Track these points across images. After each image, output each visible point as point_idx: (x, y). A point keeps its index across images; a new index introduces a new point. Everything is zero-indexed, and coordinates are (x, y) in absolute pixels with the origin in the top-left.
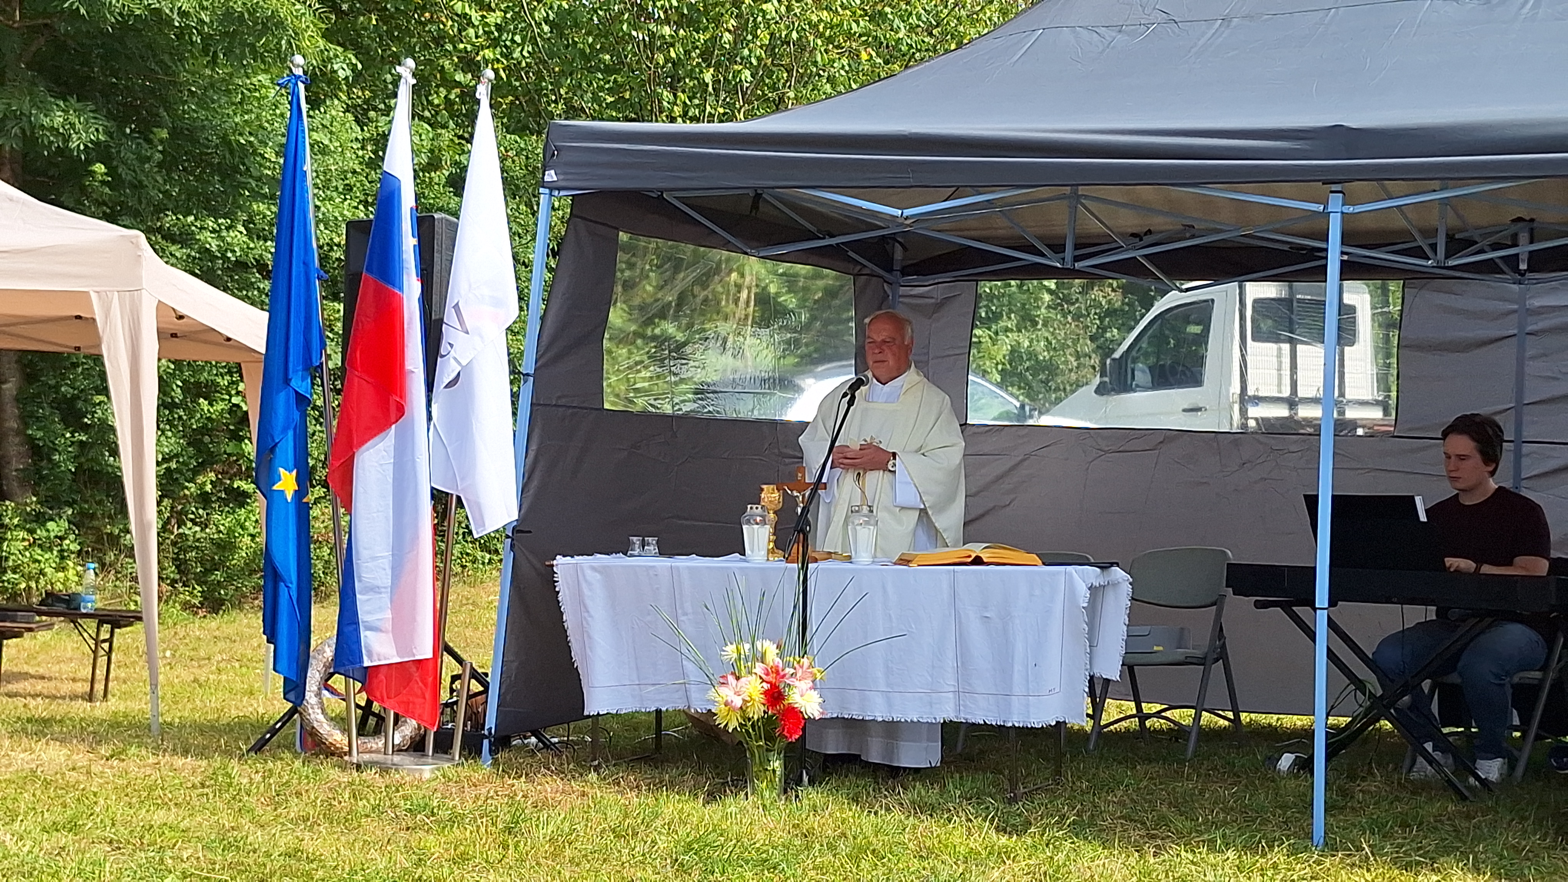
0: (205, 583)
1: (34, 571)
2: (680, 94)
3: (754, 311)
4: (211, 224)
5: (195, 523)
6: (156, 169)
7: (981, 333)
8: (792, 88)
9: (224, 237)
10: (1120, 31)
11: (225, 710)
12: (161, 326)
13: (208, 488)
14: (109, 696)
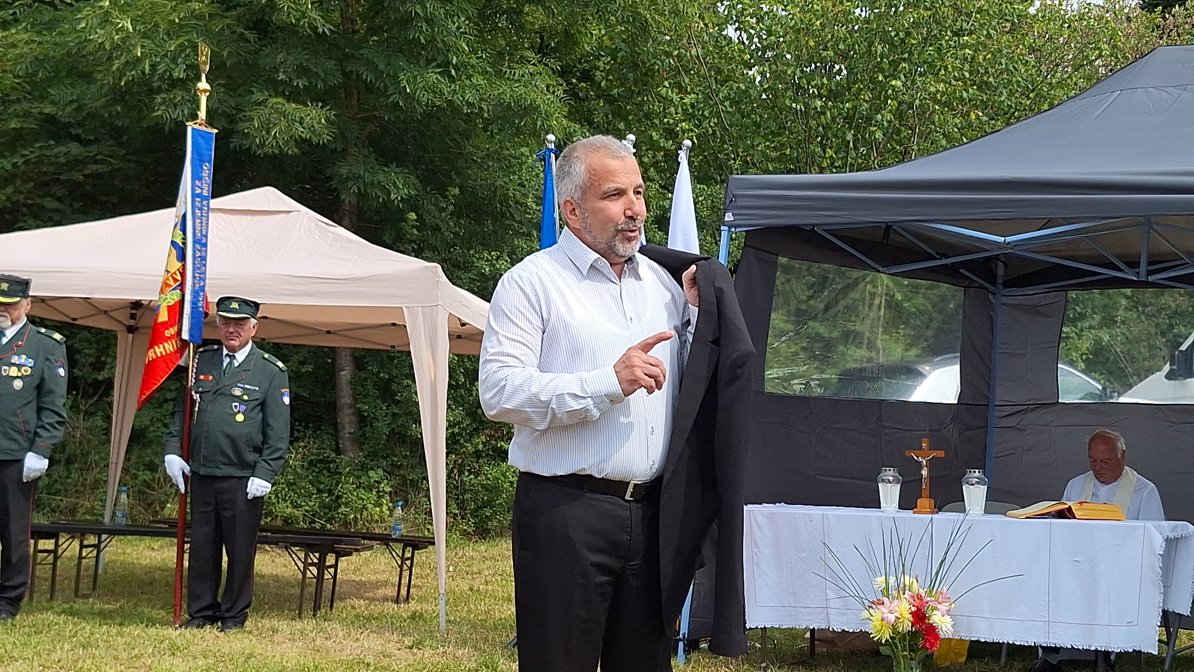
0: (477, 516)
1: (360, 506)
2: (828, 150)
3: (885, 314)
4: (486, 255)
5: (470, 473)
6: (449, 217)
7: (1069, 330)
8: (915, 143)
9: (495, 265)
10: (1185, 90)
11: (491, 612)
12: (451, 330)
13: (481, 447)
14: (410, 600)
